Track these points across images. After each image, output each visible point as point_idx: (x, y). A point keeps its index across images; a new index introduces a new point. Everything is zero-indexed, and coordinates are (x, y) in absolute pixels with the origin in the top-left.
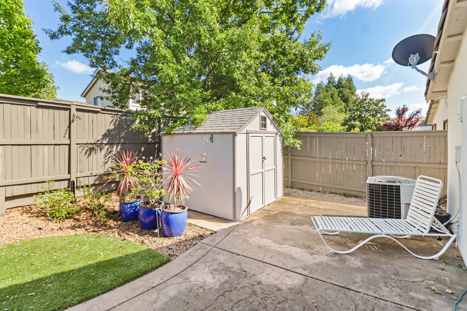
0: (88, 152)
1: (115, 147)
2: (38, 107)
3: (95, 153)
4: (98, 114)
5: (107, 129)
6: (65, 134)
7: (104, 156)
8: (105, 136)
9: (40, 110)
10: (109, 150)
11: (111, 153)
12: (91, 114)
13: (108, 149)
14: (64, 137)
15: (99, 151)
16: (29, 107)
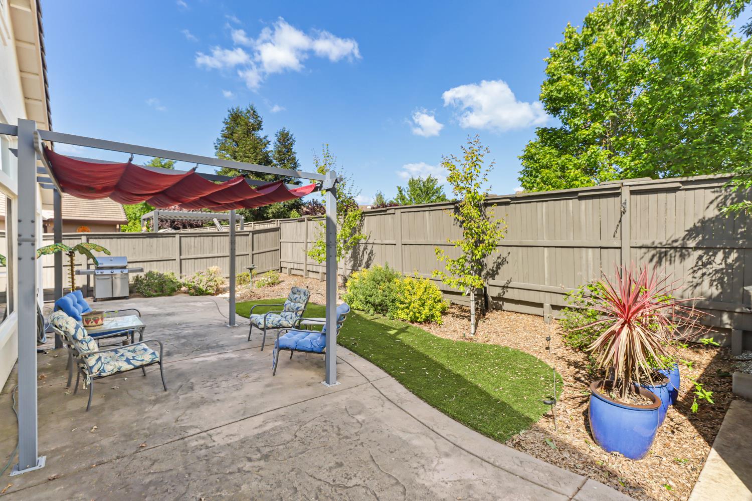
0: (656, 259)
1: (720, 255)
2: (581, 198)
3: (670, 263)
4: (678, 193)
5: (701, 217)
6: (616, 232)
7: (691, 271)
8: (692, 232)
9: (583, 202)
10: (704, 259)
11: (708, 266)
12: (662, 196)
13: (700, 258)
14: (614, 236)
15: (678, 260)
16: (571, 201)
